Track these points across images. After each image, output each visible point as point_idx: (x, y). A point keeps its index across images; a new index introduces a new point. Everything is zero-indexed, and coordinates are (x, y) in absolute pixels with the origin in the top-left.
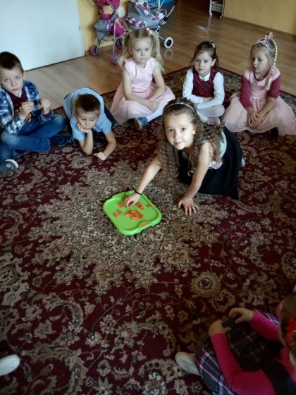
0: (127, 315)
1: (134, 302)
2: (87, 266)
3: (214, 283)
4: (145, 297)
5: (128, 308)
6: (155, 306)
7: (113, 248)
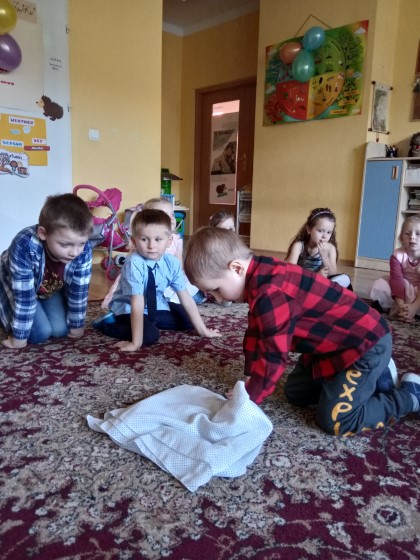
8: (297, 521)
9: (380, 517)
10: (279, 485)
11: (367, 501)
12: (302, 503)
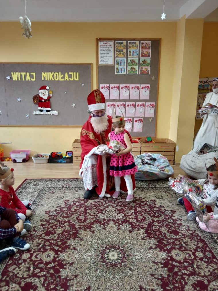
0: (65, 232)
1: (67, 236)
2: (95, 231)
3: (45, 259)
4: (65, 239)
5: (67, 234)
6: (59, 239)
8: (64, 246)
9: (50, 255)
10: (73, 250)
11: (54, 257)
12: (66, 249)
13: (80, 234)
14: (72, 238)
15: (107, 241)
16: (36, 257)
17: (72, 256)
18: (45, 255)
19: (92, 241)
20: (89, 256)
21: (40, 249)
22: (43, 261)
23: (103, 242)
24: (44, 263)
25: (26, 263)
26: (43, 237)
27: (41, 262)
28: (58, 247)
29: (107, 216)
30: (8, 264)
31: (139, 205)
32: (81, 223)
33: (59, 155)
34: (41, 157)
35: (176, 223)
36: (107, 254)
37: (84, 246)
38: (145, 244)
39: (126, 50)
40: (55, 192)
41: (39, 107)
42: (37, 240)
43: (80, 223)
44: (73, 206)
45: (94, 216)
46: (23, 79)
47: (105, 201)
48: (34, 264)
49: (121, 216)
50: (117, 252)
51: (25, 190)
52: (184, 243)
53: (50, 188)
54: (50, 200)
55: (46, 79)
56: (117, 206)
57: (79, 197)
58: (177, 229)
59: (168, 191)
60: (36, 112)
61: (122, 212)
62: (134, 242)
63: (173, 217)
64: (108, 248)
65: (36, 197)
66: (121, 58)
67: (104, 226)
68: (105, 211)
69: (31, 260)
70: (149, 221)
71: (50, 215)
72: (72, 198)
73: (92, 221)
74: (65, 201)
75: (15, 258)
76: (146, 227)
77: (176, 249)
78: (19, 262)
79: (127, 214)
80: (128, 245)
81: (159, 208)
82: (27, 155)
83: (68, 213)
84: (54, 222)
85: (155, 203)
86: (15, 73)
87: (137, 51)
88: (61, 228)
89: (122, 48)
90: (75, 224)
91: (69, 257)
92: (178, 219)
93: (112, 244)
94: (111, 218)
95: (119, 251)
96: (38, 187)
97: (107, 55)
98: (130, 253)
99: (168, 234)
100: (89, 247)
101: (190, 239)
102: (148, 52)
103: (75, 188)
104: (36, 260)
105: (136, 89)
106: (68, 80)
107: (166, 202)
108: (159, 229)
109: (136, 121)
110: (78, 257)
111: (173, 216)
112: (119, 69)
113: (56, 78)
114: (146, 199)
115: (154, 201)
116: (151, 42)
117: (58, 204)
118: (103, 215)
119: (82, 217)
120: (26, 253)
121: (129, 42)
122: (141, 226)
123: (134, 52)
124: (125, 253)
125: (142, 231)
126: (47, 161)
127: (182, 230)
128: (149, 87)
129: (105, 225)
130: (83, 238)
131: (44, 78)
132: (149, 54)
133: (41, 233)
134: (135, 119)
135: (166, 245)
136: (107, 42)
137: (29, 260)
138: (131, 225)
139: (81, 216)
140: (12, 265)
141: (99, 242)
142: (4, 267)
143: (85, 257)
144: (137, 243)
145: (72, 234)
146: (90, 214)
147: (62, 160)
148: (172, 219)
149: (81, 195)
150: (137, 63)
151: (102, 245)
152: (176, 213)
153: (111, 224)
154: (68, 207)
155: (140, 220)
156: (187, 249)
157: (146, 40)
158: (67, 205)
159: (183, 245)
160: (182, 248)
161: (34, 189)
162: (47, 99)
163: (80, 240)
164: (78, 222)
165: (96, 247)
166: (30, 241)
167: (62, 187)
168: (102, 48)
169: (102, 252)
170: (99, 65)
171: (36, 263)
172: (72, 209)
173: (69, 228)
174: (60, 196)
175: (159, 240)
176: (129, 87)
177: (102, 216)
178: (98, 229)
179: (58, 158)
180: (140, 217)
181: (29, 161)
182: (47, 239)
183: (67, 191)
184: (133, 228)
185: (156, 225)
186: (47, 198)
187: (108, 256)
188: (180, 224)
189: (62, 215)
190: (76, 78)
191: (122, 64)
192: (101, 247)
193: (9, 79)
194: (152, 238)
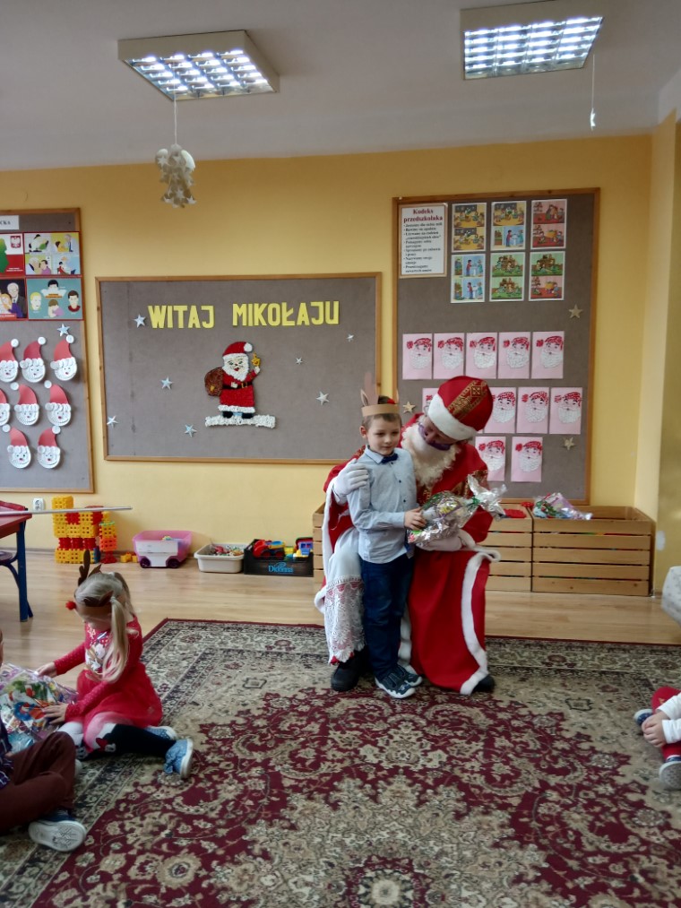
0: (245, 798)
1: (249, 810)
2: (340, 803)
3: (168, 878)
4: (242, 820)
5: (250, 803)
6: (223, 819)
7: (340, 835)
13: (293, 808)
14: (264, 819)
15: (374, 839)
16: (142, 869)
17: (251, 878)
18: (171, 865)
19: (325, 834)
20: (307, 884)
21: (159, 844)
22: (159, 884)
23: (361, 843)
24: (163, 890)
25: (109, 885)
26: (177, 807)
27: (154, 887)
28: (216, 844)
29: (389, 757)
30: (57, 882)
31: (506, 726)
32: (301, 770)
33: (273, 550)
34: (223, 551)
35: (625, 797)
36: (367, 886)
37: (295, 849)
38: (500, 864)
39: (485, 227)
40: (241, 664)
41: (222, 404)
42: (158, 814)
43: (297, 772)
44: (286, 713)
45: (346, 754)
46: (181, 325)
47: (393, 707)
48: (129, 892)
49: (436, 758)
50: (400, 882)
51: (155, 652)
52: (644, 873)
53: (229, 650)
54: (220, 690)
55: (244, 324)
56: (429, 723)
57: (312, 686)
58: (624, 819)
59: (614, 683)
60: (214, 418)
61: (444, 749)
62: (464, 853)
63: (616, 778)
64: (374, 865)
65: (182, 676)
66: (469, 253)
67: (375, 787)
68: (386, 737)
69: (125, 878)
70: (530, 785)
71: (211, 738)
72: (289, 689)
73: (338, 768)
74: (268, 697)
75: (78, 864)
76: (516, 804)
77: (610, 891)
78: (88, 879)
79: (458, 754)
80: (444, 859)
81: (572, 742)
82: (181, 546)
83: (266, 735)
84: (220, 761)
85: (561, 723)
86: (157, 308)
87: (522, 231)
88: (236, 781)
89: (472, 224)
90: (283, 774)
91: (241, 879)
92: (633, 787)
93: (389, 851)
94: (402, 765)
95: (407, 877)
96: (195, 645)
97: (424, 246)
98: (445, 888)
99: (588, 836)
100: (313, 854)
101: (668, 860)
102: (556, 232)
103: (306, 655)
104: (140, 878)
105: (519, 345)
106: (307, 323)
107: (599, 721)
108: (559, 813)
109: (519, 447)
110: (271, 884)
111: (617, 774)
112: (462, 286)
113: (274, 319)
114: (531, 708)
115: (559, 718)
116: (565, 200)
117: (244, 705)
118: (376, 750)
119: (309, 754)
120: (116, 852)
121: (496, 205)
122: (496, 799)
123: (511, 233)
124: (428, 887)
125: (499, 817)
126: (238, 568)
127: (641, 826)
128: (563, 339)
129: (379, 785)
130: (299, 824)
131: (240, 319)
132: (559, 238)
133: (173, 792)
134: (516, 441)
135: (573, 874)
136: (426, 209)
137: (119, 875)
138: (463, 794)
139: (307, 749)
140: (66, 889)
141: (347, 841)
142: (40, 892)
143: (293, 887)
144: (475, 856)
145: (265, 806)
146: (336, 746)
147: (282, 567)
148: (613, 784)
149: (320, 679)
150: (520, 267)
151: (356, 853)
152: (630, 762)
153: (400, 783)
154: (274, 715)
155: (499, 779)
156: (650, 897)
157: (549, 194)
158: (270, 708)
159: (636, 879)
160: (632, 892)
161: (181, 652)
162: (246, 379)
163: (287, 828)
164: (293, 769)
165: (336, 858)
166: (135, 816)
167: (266, 650)
168: (409, 228)
169: (351, 876)
170: (401, 277)
171: (136, 888)
172: (281, 724)
173: (261, 786)
174: (255, 678)
175: (552, 852)
176: (496, 341)
177: (375, 755)
178: (351, 795)
179: (270, 559)
180: (499, 769)
181: (186, 565)
182: (187, 813)
183: (278, 664)
184: (470, 804)
185: (550, 799)
186: (213, 683)
187: (368, 890)
188: (640, 805)
189: (248, 739)
190: (332, 317)
191: (473, 271)
192: (351, 857)
193: (141, 325)
194: (528, 843)
